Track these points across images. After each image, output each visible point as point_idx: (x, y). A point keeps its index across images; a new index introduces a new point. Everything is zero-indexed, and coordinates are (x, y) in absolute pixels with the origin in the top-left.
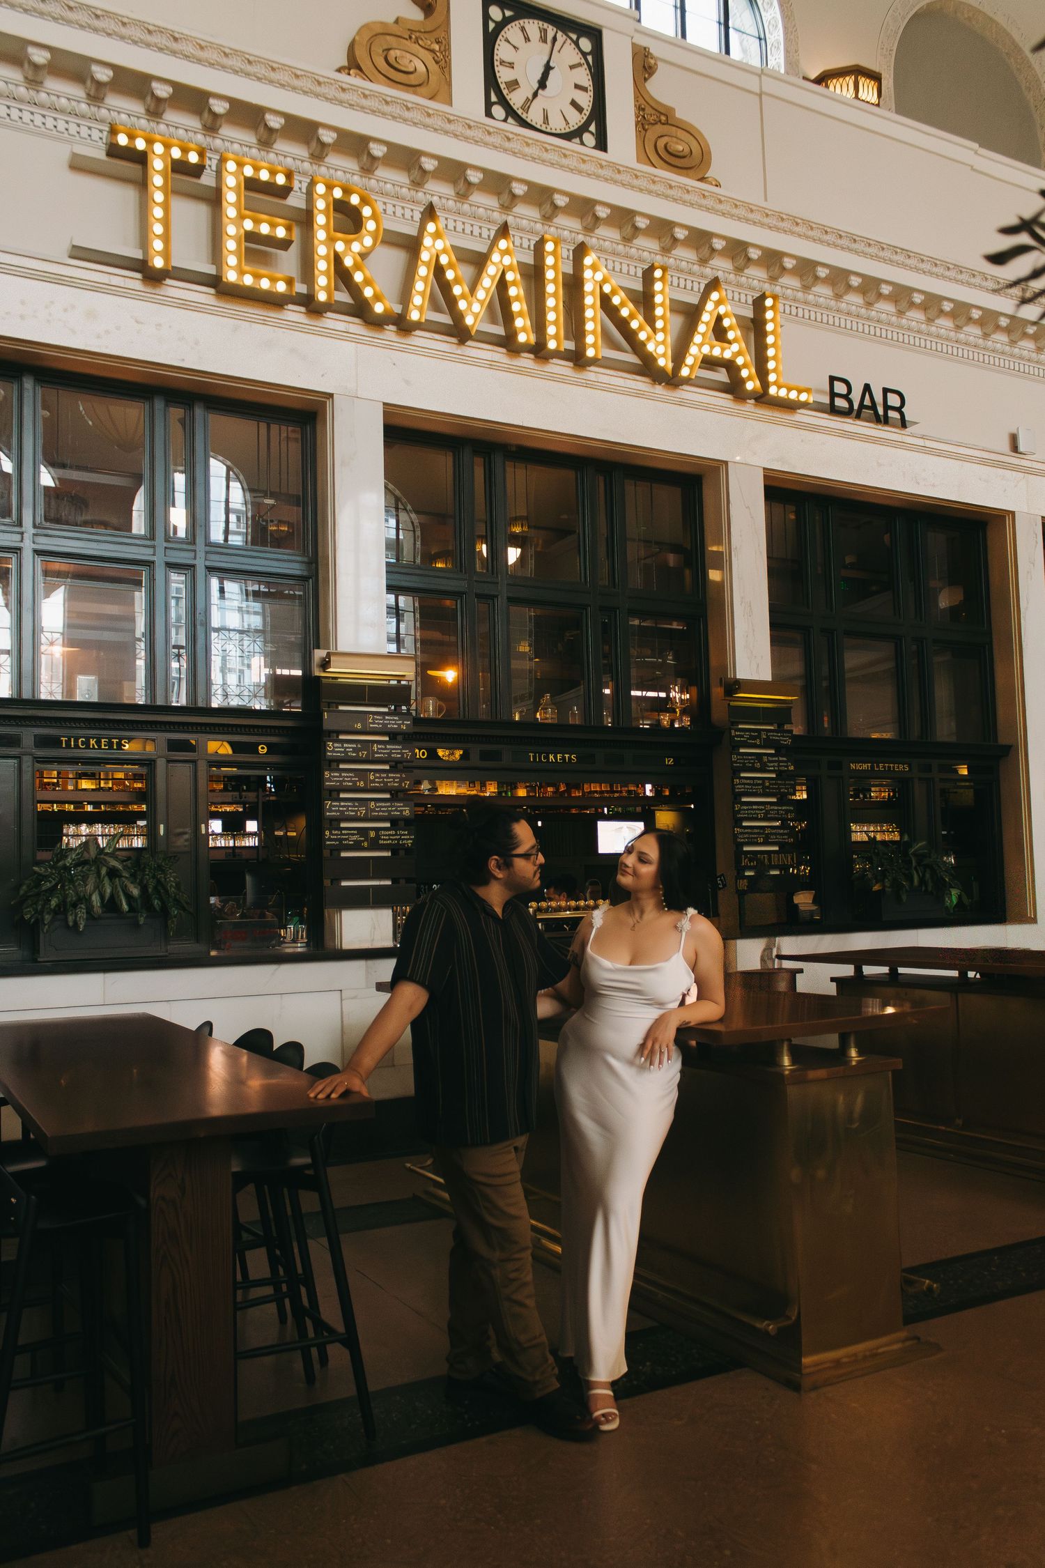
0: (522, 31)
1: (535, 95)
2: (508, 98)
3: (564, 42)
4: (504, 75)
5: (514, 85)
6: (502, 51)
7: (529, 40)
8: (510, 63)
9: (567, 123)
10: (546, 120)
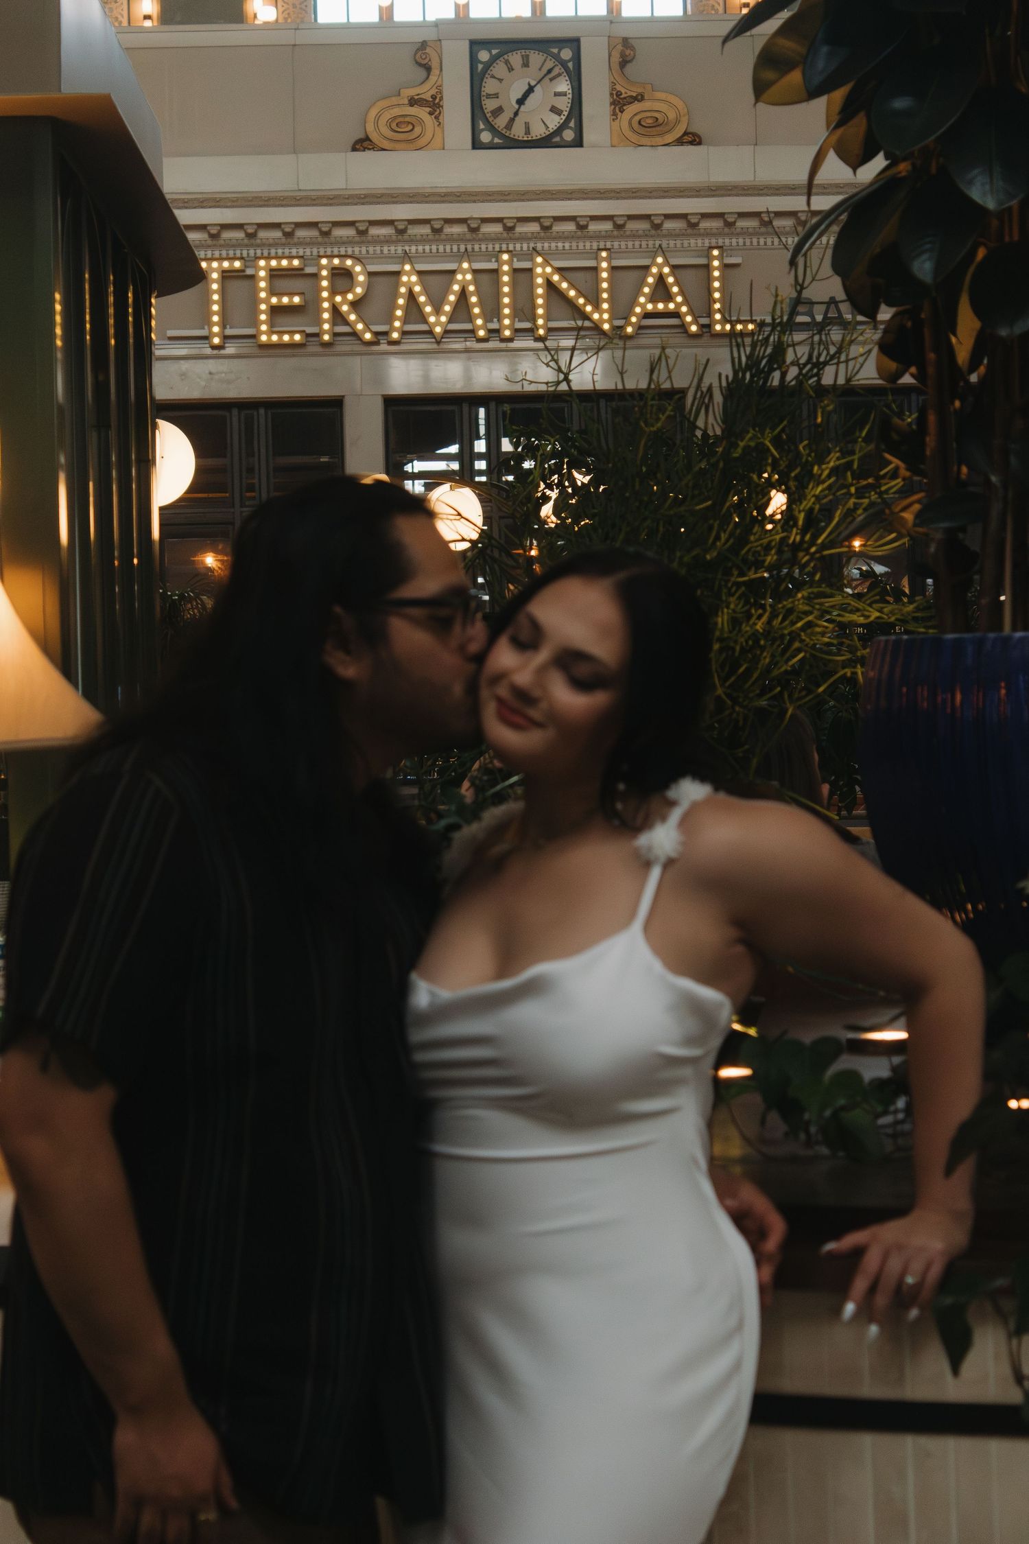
0: (506, 64)
1: (516, 114)
2: (493, 123)
3: (545, 60)
4: (489, 105)
5: (498, 111)
6: (489, 86)
7: (513, 70)
8: (495, 94)
9: (547, 127)
10: (528, 132)
